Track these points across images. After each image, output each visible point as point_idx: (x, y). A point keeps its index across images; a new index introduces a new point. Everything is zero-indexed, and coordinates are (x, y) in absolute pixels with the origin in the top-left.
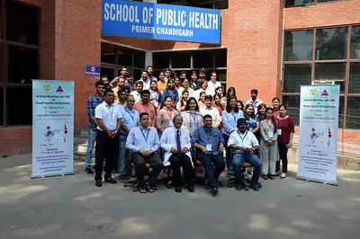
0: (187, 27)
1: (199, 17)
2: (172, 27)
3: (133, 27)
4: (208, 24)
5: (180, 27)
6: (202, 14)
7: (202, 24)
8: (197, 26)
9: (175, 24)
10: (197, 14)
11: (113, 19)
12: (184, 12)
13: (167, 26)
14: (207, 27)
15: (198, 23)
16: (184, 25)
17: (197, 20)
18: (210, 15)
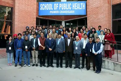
0: (72, 10)
1: (77, 5)
2: (66, 10)
3: (51, 12)
4: (81, 7)
5: (69, 10)
6: (78, 4)
7: (78, 8)
8: (76, 9)
9: (67, 9)
10: (76, 4)
11: (43, 9)
12: (70, 4)
13: (64, 10)
14: (80, 9)
15: (76, 7)
16: (70, 9)
17: (76, 6)
18: (82, 4)
